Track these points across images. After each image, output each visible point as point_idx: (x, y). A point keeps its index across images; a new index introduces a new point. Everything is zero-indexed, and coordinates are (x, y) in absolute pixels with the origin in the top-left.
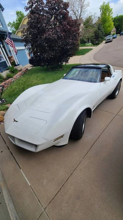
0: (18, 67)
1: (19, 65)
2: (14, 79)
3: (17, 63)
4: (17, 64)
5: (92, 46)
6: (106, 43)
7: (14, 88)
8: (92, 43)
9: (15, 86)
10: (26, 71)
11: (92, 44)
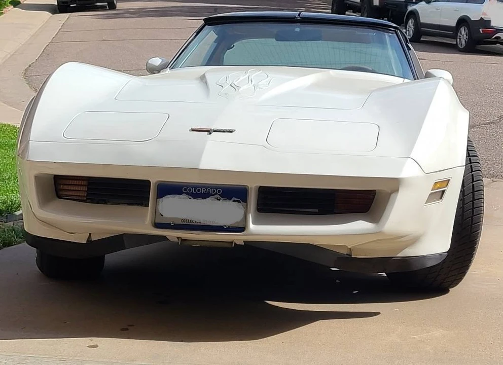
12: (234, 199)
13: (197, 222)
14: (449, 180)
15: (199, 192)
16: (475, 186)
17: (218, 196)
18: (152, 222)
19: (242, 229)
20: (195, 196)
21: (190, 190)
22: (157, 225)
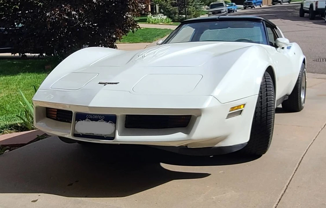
5: (168, 24)
8: (169, 16)
12: (110, 121)
13: (93, 134)
14: (245, 104)
15: (94, 118)
16: (268, 104)
17: (102, 120)
18: (73, 134)
19: (113, 138)
20: (92, 120)
21: (90, 117)
22: (75, 135)
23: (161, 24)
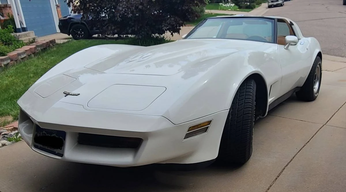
0: (22, 35)
1: (24, 29)
2: (9, 61)
3: (21, 23)
4: (18, 26)
5: (235, 10)
6: (270, 7)
7: (7, 82)
8: (236, 4)
9: (11, 79)
10: (49, 46)
11: (237, 7)
14: (211, 121)
17: (55, 134)
19: (62, 155)
20: (48, 133)
22: (35, 146)
23: (230, 11)
